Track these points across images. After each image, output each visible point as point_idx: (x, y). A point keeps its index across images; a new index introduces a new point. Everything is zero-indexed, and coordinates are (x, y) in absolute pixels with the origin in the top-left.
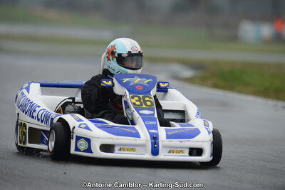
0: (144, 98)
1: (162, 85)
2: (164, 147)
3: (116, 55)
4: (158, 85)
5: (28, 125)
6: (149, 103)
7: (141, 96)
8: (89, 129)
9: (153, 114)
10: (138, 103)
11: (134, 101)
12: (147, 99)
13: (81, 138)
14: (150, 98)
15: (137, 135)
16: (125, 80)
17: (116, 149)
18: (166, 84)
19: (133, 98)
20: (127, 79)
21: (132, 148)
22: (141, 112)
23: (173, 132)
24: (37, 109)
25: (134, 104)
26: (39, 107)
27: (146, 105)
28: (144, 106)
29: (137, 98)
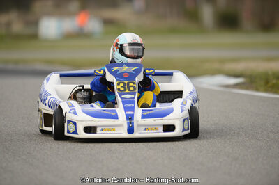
0: (128, 84)
1: (147, 71)
2: (139, 126)
3: (119, 46)
4: (145, 71)
5: (43, 111)
6: (132, 88)
7: (126, 82)
8: (76, 114)
9: (134, 98)
10: (122, 89)
11: (119, 87)
12: (131, 84)
13: (71, 121)
14: (134, 83)
15: (116, 117)
16: (115, 69)
17: (98, 130)
18: (152, 71)
19: (119, 84)
20: (116, 68)
21: (112, 128)
22: (123, 96)
23: (148, 112)
24: (49, 97)
25: (119, 89)
26: (50, 95)
27: (129, 90)
28: (127, 91)
29: (122, 85)
